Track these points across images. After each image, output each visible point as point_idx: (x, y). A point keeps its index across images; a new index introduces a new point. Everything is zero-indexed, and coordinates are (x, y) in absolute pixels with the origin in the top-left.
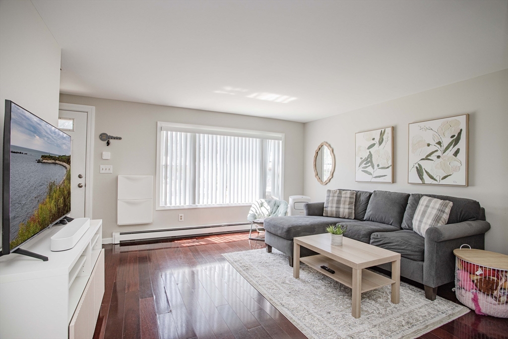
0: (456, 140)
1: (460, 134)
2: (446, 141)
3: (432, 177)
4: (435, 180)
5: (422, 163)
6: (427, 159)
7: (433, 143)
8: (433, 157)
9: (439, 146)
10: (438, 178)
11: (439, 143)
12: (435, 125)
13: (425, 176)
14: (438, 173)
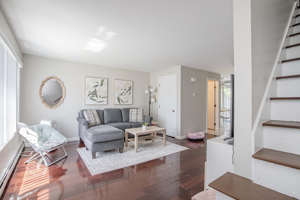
0: (130, 89)
1: (131, 87)
2: (127, 89)
4: (124, 103)
5: (119, 96)
7: (123, 89)
8: (123, 94)
11: (125, 89)
12: (124, 82)
13: (121, 101)
14: (125, 101)
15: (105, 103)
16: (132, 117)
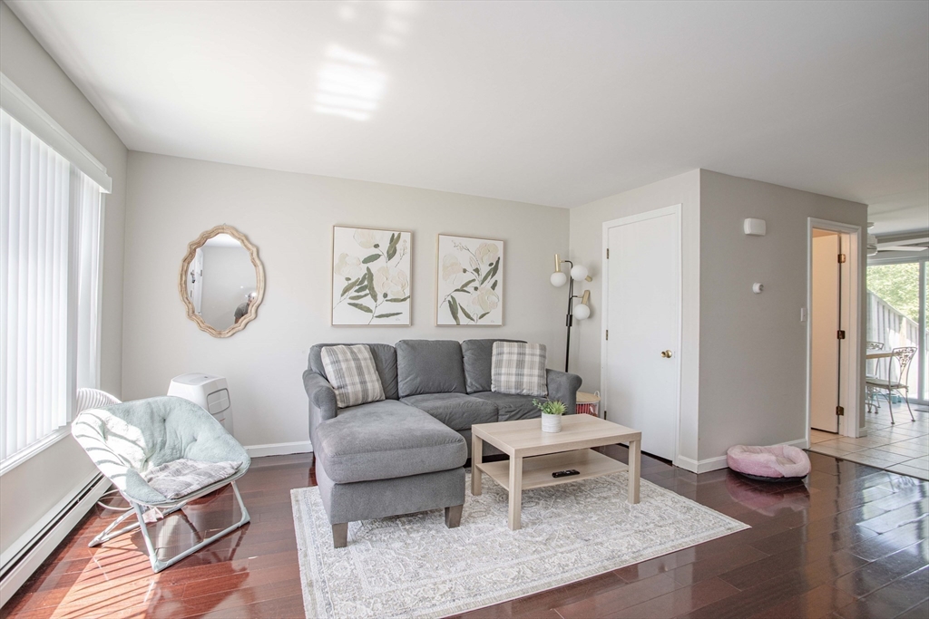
0: (495, 271)
1: (498, 262)
2: (485, 269)
3: (468, 316)
4: (472, 319)
5: (456, 295)
6: (461, 290)
7: (470, 269)
8: (470, 288)
9: (476, 274)
10: (475, 318)
11: (477, 270)
12: (474, 244)
13: (460, 314)
14: (475, 311)
15: (405, 319)
16: (500, 374)
